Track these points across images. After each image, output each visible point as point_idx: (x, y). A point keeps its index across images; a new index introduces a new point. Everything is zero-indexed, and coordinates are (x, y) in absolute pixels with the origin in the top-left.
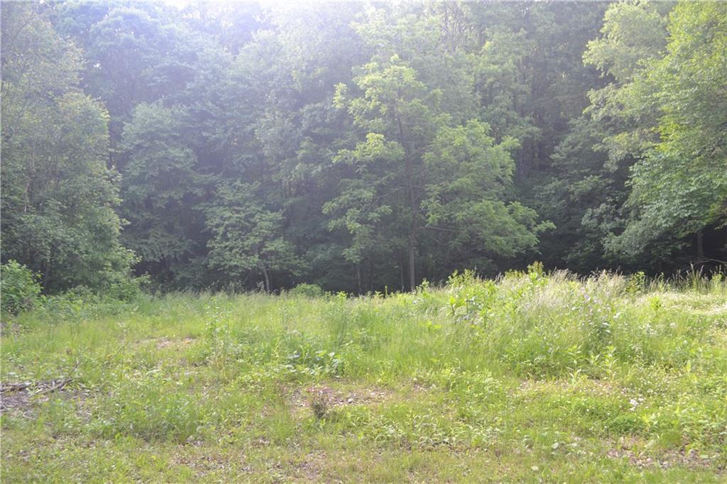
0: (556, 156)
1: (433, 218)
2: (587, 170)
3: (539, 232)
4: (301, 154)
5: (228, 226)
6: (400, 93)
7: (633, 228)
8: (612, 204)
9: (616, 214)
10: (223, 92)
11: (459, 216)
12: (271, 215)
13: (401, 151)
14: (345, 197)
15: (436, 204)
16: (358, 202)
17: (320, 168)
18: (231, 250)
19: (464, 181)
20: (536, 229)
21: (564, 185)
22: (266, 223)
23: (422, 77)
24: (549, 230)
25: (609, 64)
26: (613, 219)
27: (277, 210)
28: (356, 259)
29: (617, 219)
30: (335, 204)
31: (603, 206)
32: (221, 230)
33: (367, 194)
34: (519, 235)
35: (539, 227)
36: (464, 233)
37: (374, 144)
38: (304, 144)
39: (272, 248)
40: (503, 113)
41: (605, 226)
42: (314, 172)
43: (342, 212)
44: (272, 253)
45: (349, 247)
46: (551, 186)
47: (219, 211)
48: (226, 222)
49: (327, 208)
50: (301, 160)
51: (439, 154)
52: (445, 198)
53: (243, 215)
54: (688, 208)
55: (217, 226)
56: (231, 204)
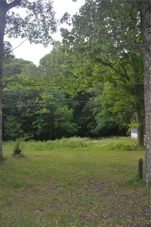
0: (83, 111)
1: (56, 126)
2: (89, 114)
3: (78, 129)
4: (28, 111)
5: (9, 127)
6: (50, 100)
7: (97, 128)
8: (93, 123)
9: (94, 125)
10: (8, 95)
11: (62, 125)
12: (20, 124)
13: (50, 112)
14: (37, 121)
15: (57, 123)
16: (40, 122)
17: (32, 115)
18: (11, 132)
19: (63, 118)
20: (77, 128)
21: (84, 117)
22: (19, 126)
23: (54, 96)
24: (80, 128)
25: (93, 93)
26: (93, 126)
27: (21, 123)
28: (39, 134)
29: (94, 126)
30: (35, 122)
31: (92, 123)
32: (8, 128)
33: (42, 120)
34: (74, 130)
35: (78, 128)
36: (62, 129)
37: (45, 110)
38: (28, 109)
39: (20, 132)
40: (71, 101)
41: (92, 127)
42: (31, 115)
43: (36, 124)
44: (20, 133)
45: (37, 131)
46: (81, 118)
47: (7, 123)
48: (9, 126)
49: (33, 123)
50: (28, 112)
51: (58, 113)
52: (59, 121)
53: (13, 124)
54: (104, 125)
55: (7, 126)
56: (10, 121)
